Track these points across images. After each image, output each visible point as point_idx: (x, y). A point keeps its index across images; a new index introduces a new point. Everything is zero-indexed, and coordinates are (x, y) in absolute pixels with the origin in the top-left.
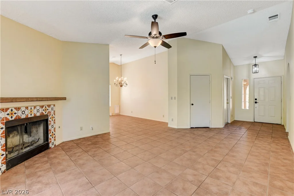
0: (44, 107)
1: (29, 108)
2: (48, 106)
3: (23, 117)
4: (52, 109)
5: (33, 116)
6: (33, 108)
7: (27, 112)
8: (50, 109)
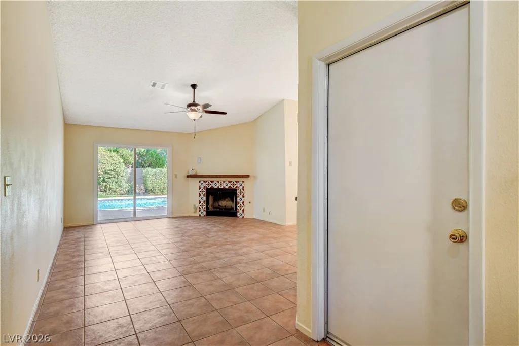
0: (232, 182)
1: (220, 182)
2: (236, 182)
3: (216, 187)
4: (241, 185)
5: (222, 187)
6: (222, 182)
7: (218, 184)
8: (238, 185)
